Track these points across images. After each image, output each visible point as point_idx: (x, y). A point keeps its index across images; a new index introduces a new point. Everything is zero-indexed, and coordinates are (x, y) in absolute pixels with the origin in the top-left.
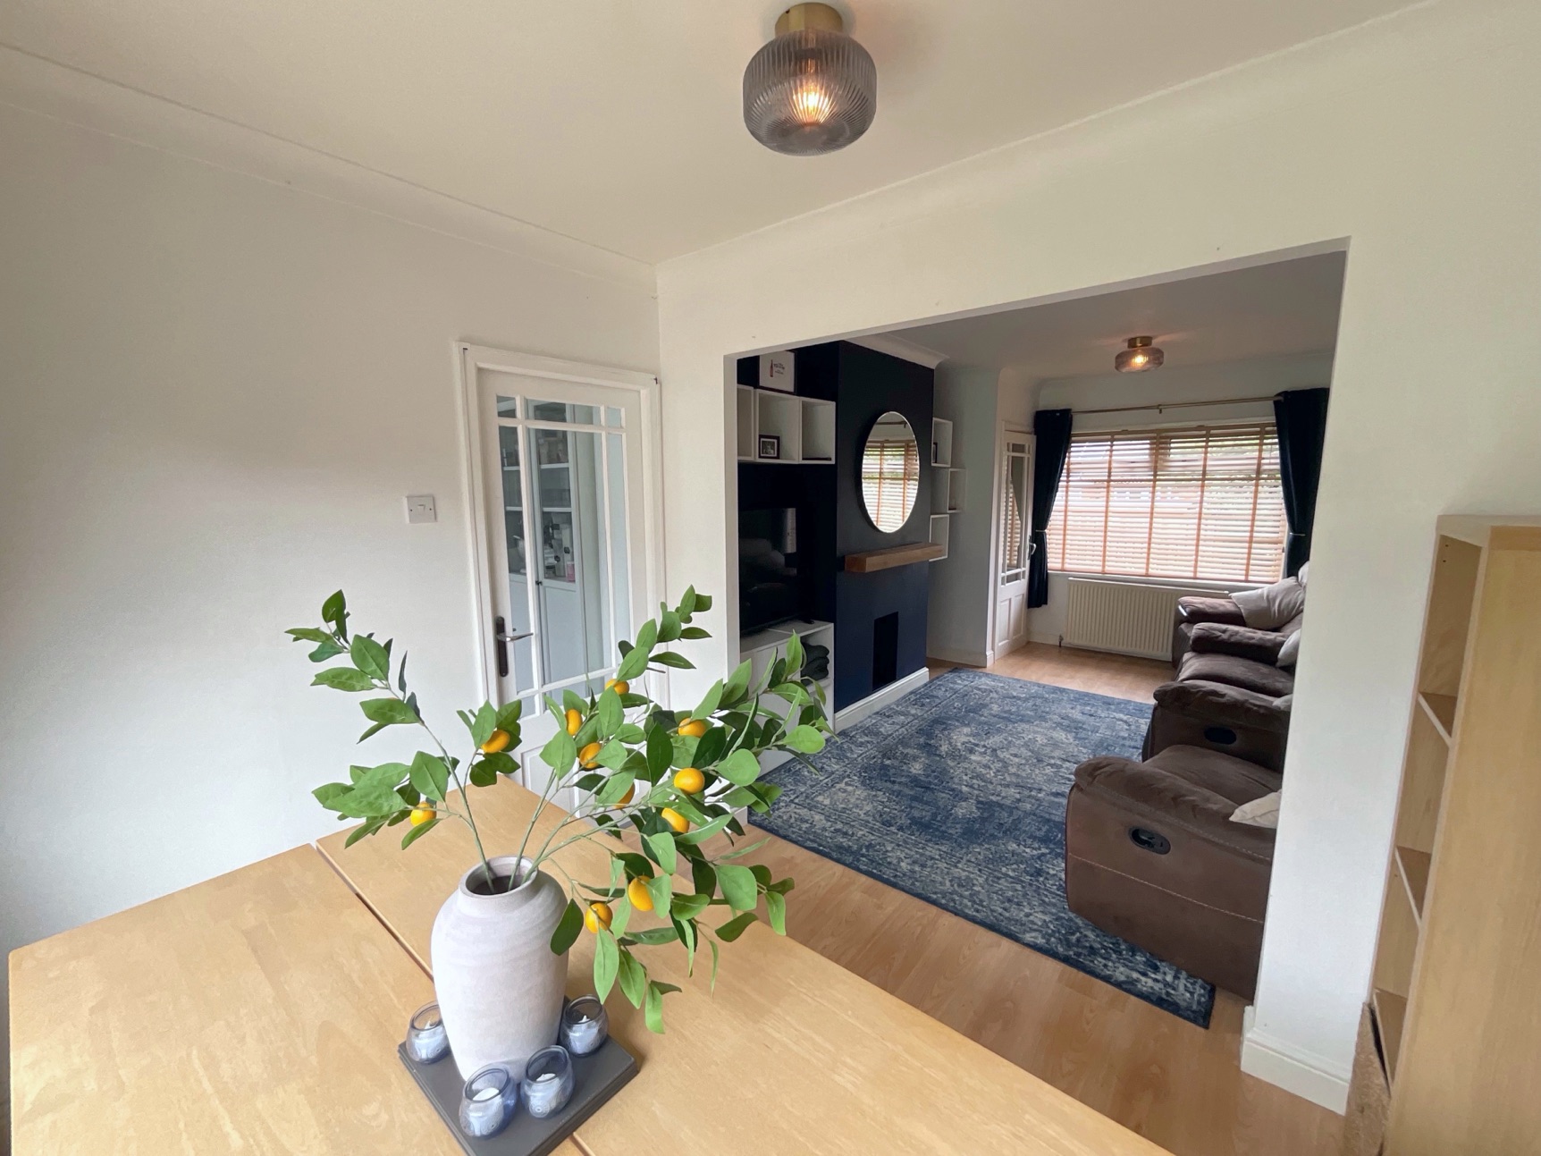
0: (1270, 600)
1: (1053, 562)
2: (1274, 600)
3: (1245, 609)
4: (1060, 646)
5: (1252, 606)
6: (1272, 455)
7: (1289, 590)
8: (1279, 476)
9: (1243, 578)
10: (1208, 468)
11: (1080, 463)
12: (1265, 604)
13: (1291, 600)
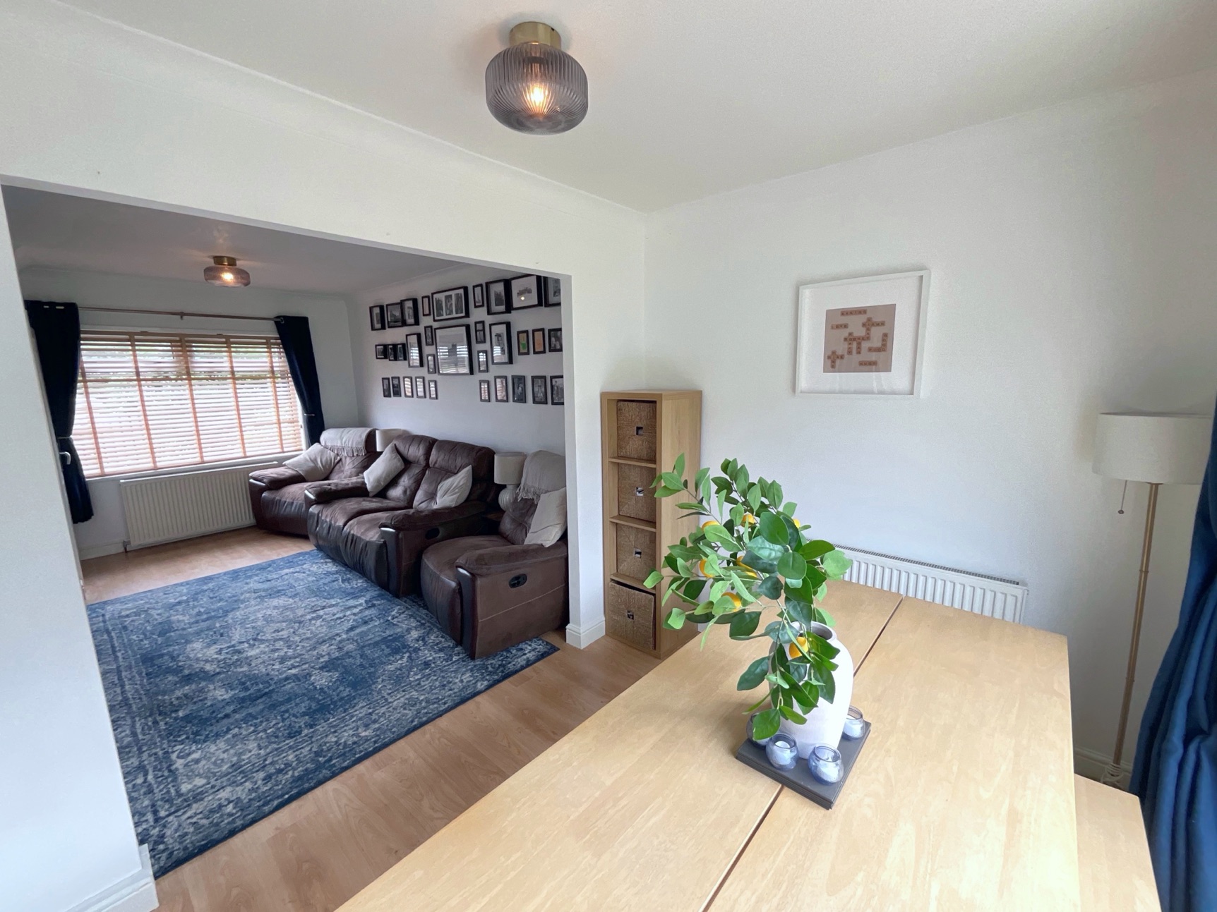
0: (314, 461)
1: (89, 469)
2: (316, 460)
3: (302, 471)
4: (126, 551)
5: (305, 468)
6: (279, 361)
7: (322, 453)
8: (289, 375)
9: (280, 450)
10: (235, 369)
12: (312, 464)
13: (327, 459)
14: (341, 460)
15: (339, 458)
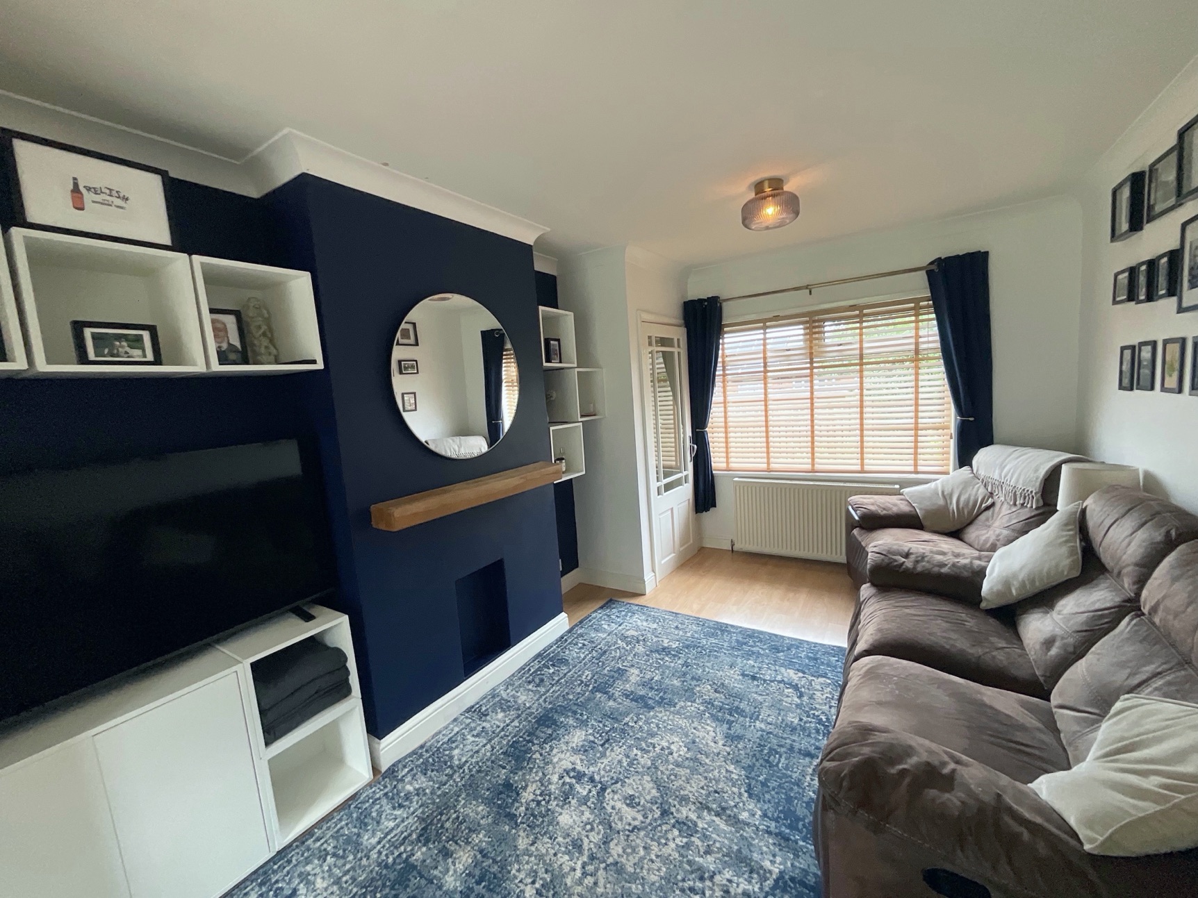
1: (717, 462)
3: (920, 509)
4: (732, 552)
5: (927, 504)
7: (966, 485)
8: (940, 356)
10: (865, 351)
11: (734, 355)
12: (941, 502)
13: (969, 498)
14: (993, 505)
15: (990, 501)
